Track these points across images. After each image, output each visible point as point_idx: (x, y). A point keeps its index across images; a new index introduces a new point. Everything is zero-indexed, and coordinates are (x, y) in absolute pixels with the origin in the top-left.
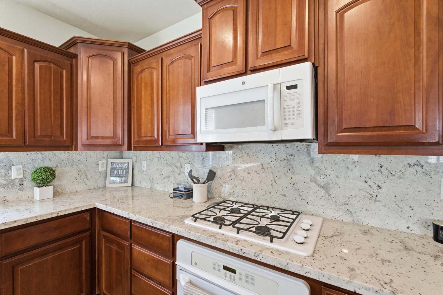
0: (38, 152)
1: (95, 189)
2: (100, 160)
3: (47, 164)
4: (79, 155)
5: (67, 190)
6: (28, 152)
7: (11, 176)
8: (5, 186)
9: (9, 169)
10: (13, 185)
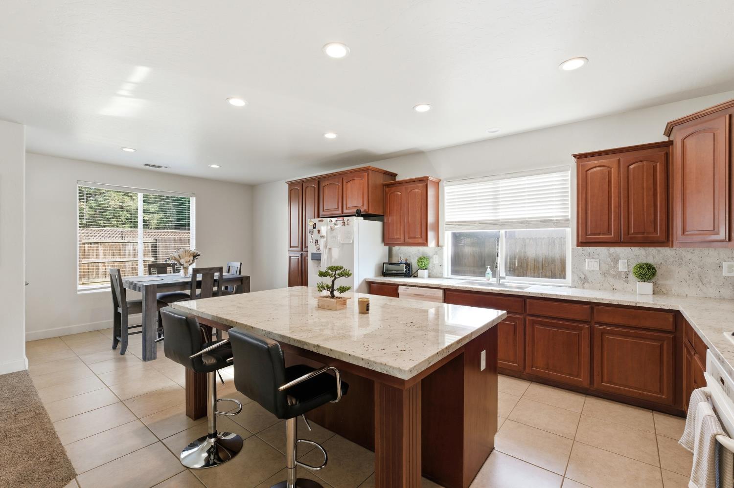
0: (641, 248)
1: (715, 298)
2: (725, 261)
3: (650, 261)
4: (690, 252)
5: (673, 292)
6: (632, 248)
7: (618, 268)
8: (614, 277)
9: (617, 262)
10: (620, 277)
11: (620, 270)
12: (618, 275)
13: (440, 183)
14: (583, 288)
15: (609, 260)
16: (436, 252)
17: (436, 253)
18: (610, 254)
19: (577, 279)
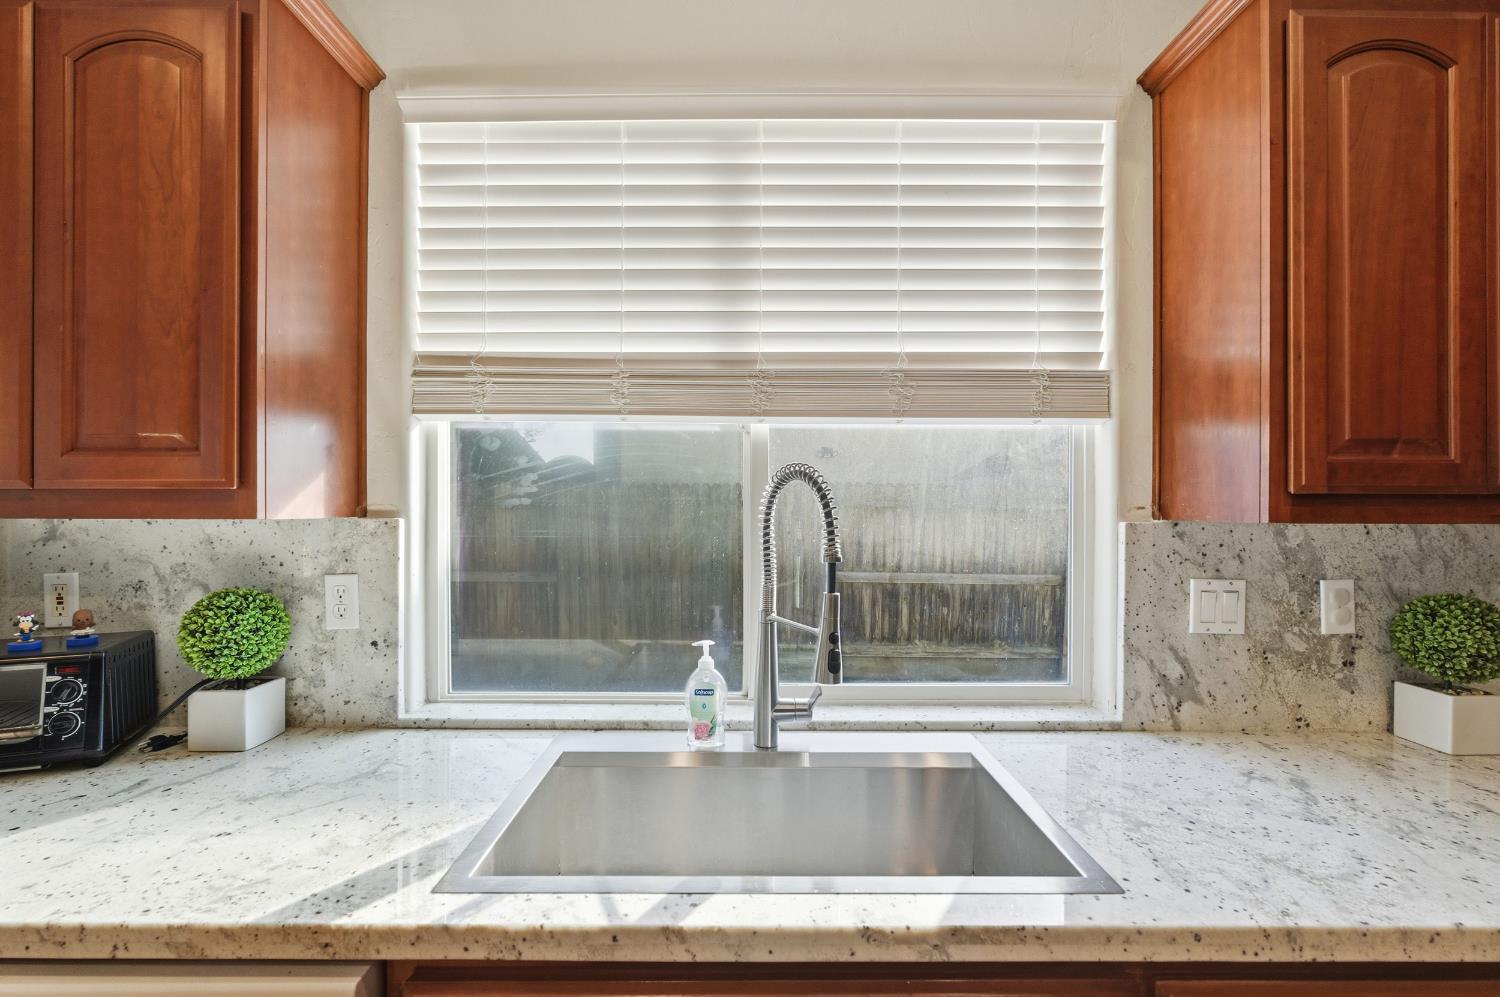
7: (1316, 623)
8: (1301, 662)
9: (1313, 594)
10: (1323, 662)
11: (1324, 631)
12: (1315, 657)
13: (373, 95)
14: (1177, 728)
15: (1282, 581)
16: (346, 555)
17: (342, 563)
18: (1286, 553)
19: (1147, 682)
